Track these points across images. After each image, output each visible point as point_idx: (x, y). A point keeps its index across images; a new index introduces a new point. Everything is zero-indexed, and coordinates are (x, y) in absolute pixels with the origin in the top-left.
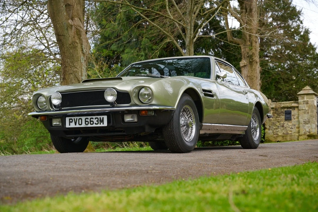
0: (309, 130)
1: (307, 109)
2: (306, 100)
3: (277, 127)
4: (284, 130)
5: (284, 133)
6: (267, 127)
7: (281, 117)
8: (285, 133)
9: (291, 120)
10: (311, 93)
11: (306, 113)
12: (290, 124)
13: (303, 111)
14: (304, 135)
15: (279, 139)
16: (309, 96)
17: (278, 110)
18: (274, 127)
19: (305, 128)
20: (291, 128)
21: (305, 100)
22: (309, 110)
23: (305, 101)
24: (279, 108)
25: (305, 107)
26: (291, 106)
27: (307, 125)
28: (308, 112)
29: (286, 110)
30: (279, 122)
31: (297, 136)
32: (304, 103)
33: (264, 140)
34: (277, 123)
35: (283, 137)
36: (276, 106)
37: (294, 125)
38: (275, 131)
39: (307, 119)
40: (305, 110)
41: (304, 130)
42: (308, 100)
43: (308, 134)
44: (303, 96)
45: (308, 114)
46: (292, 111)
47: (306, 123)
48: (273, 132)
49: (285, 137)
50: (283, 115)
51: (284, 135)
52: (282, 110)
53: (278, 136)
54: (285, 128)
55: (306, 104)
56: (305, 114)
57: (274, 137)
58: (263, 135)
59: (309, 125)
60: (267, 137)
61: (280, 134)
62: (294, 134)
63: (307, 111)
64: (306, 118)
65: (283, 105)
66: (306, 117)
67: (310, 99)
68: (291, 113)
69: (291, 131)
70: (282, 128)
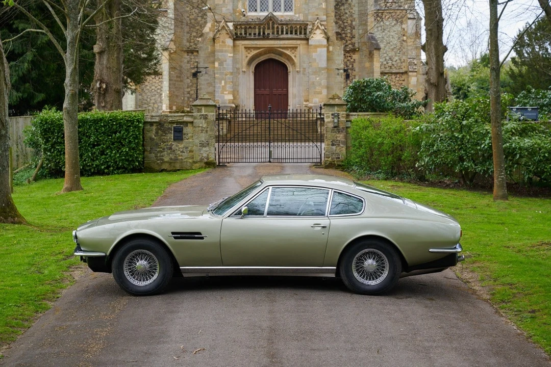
0: (208, 155)
1: (205, 127)
2: (205, 114)
3: (161, 149)
4: (171, 154)
5: (171, 159)
6: (149, 148)
7: (167, 135)
8: (173, 158)
9: (182, 139)
10: (211, 104)
11: (204, 132)
12: (181, 146)
13: (200, 128)
14: (200, 161)
15: (165, 167)
16: (208, 108)
17: (163, 125)
18: (158, 150)
19: (202, 152)
20: (181, 152)
21: (203, 113)
22: (207, 128)
23: (203, 115)
24: (165, 122)
25: (202, 123)
26: (182, 120)
27: (204, 149)
28: (207, 131)
29: (175, 126)
30: (164, 142)
31: (190, 163)
32: (201, 118)
33: (143, 168)
34: (162, 144)
35: (170, 163)
36: (161, 120)
37: (187, 148)
38: (159, 155)
39: (205, 140)
40: (202, 127)
41: (199, 156)
42: (206, 113)
43: (206, 160)
44: (200, 108)
45: (207, 133)
46: (184, 128)
47: (202, 145)
48: (155, 157)
49: (172, 165)
50: (171, 133)
51: (171, 161)
52: (170, 126)
53: (163, 162)
54: (174, 151)
55: (204, 119)
56: (202, 132)
57: (158, 163)
58: (143, 160)
59: (207, 149)
60: (147, 163)
61: (166, 159)
62: (185, 160)
63: (205, 129)
64: (203, 139)
65: (171, 119)
66: (203, 137)
67: (209, 112)
68: (182, 131)
69: (182, 156)
70: (169, 151)
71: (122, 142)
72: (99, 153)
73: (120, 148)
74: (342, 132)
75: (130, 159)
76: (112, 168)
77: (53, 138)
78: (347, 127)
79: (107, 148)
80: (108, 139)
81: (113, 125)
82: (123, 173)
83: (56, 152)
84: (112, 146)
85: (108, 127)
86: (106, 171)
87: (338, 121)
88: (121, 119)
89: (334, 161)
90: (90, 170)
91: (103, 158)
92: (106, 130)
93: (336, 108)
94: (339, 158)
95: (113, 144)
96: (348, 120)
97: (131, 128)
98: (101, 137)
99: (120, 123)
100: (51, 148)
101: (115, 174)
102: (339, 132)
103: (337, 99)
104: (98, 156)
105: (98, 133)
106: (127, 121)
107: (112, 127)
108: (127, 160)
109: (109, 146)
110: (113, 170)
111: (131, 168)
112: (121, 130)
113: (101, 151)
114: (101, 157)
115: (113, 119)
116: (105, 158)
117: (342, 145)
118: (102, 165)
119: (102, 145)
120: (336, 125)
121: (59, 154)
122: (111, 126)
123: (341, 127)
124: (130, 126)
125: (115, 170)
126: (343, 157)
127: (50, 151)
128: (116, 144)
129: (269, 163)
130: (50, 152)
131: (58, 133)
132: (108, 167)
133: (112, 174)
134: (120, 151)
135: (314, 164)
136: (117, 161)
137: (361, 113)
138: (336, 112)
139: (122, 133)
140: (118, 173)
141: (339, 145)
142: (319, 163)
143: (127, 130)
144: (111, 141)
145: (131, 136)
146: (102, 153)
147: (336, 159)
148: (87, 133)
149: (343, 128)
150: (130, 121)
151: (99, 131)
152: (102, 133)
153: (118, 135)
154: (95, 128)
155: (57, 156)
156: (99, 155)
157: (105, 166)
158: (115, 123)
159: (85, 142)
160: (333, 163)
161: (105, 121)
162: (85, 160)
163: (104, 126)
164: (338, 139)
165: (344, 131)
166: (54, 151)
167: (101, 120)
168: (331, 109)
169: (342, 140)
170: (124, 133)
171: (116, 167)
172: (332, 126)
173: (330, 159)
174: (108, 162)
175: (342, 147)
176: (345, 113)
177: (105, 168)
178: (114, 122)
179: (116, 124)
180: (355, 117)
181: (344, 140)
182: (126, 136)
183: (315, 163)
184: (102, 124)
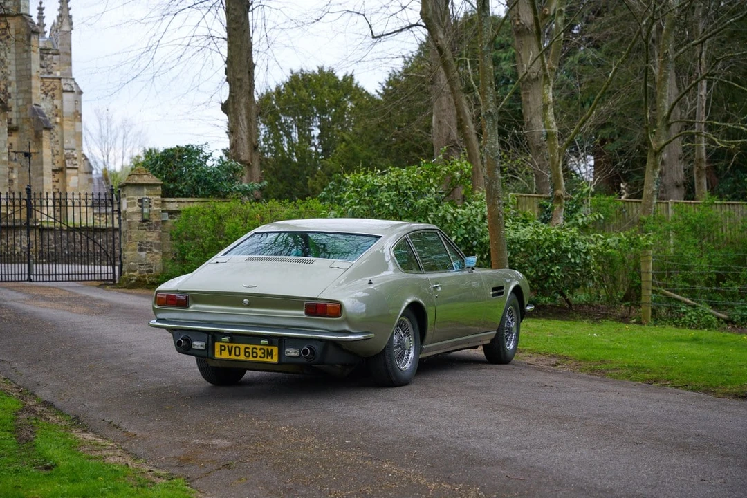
74: (155, 228)
78: (163, 221)
87: (150, 211)
89: (144, 277)
93: (145, 190)
94: (151, 271)
96: (165, 209)
102: (150, 229)
103: (145, 176)
117: (155, 251)
120: (146, 217)
123: (154, 221)
126: (157, 269)
129: (28, 282)
135: (103, 282)
137: (182, 200)
138: (145, 196)
141: (150, 250)
142: (111, 280)
147: (146, 274)
149: (157, 222)
160: (142, 279)
164: (150, 240)
165: (159, 228)
168: (137, 192)
169: (156, 241)
172: (140, 219)
173: (136, 274)
175: (156, 253)
176: (160, 197)
180: (173, 204)
181: (158, 242)
183: (104, 280)
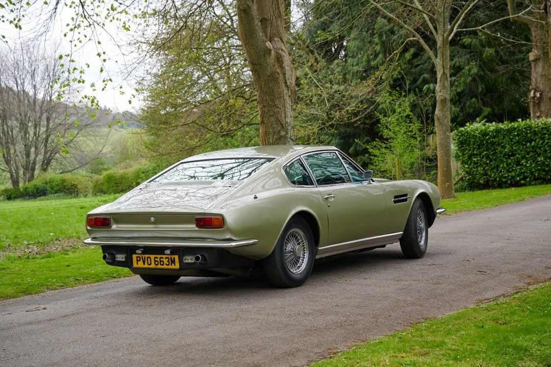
71: (537, 151)
72: (514, 164)
73: (536, 158)
75: (547, 169)
76: (528, 179)
77: (470, 150)
79: (523, 158)
80: (523, 148)
81: (527, 133)
82: (541, 183)
83: (472, 164)
84: (527, 156)
85: (522, 135)
86: (522, 182)
88: (536, 128)
90: (507, 181)
91: (518, 169)
92: (520, 139)
95: (528, 154)
97: (547, 136)
98: (515, 146)
99: (535, 131)
100: (468, 161)
101: (532, 185)
104: (513, 167)
105: (513, 143)
106: (543, 128)
107: (527, 136)
108: (544, 170)
109: (525, 156)
110: (529, 181)
111: (548, 179)
112: (536, 139)
113: (517, 162)
114: (516, 168)
115: (528, 127)
116: (520, 169)
118: (518, 176)
119: (517, 155)
121: (475, 166)
122: (525, 135)
124: (545, 134)
125: (532, 181)
127: (466, 163)
128: (531, 154)
130: (468, 165)
131: (474, 144)
132: (525, 178)
133: (529, 185)
134: (536, 161)
136: (533, 172)
139: (537, 141)
140: (535, 184)
143: (542, 138)
144: (526, 151)
145: (546, 144)
146: (518, 163)
148: (502, 143)
150: (546, 128)
151: (514, 140)
152: (517, 142)
153: (533, 143)
154: (509, 138)
155: (474, 168)
156: (515, 166)
157: (521, 177)
158: (528, 132)
159: (501, 153)
161: (519, 130)
162: (501, 172)
163: (518, 135)
166: (471, 163)
167: (515, 129)
170: (539, 142)
171: (533, 177)
174: (524, 173)
177: (521, 179)
178: (528, 130)
179: (531, 133)
182: (542, 144)
184: (516, 133)
